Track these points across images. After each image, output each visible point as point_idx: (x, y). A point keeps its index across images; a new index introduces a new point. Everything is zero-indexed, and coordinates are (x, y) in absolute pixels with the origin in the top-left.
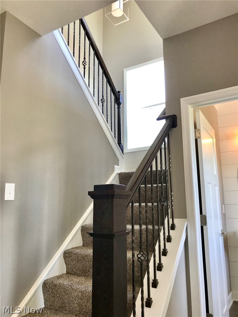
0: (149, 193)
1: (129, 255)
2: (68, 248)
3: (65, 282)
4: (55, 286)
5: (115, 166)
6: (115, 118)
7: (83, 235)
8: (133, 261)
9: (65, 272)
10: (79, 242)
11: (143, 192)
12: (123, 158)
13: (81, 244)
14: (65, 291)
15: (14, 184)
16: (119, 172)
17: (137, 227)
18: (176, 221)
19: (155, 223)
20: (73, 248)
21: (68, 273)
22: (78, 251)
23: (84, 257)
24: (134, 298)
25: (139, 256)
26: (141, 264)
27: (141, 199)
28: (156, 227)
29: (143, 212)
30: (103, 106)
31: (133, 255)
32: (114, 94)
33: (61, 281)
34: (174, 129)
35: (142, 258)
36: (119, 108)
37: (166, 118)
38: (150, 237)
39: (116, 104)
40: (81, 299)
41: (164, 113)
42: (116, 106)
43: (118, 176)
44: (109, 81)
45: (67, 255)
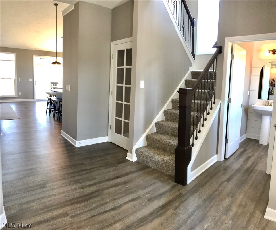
0: (206, 85)
1: (192, 113)
2: (166, 109)
3: (165, 123)
4: (161, 124)
5: (190, 67)
6: (190, 37)
7: (172, 104)
8: (194, 116)
9: (164, 120)
10: (171, 107)
11: (203, 84)
12: (194, 62)
13: (172, 108)
14: (165, 126)
15: (144, 81)
16: (192, 71)
17: (196, 102)
18: (216, 100)
19: (207, 100)
20: (168, 110)
21: (165, 120)
22: (171, 111)
23: (174, 114)
24: (194, 131)
25: (197, 114)
26: (197, 118)
27: (202, 88)
28: (205, 102)
29: (203, 94)
30: (183, 30)
31: (194, 114)
32: (191, 20)
33: (163, 123)
34: (220, 54)
35: (198, 115)
36: (193, 29)
37: (217, 47)
38: (202, 107)
39: (191, 27)
40: (172, 130)
41: (216, 44)
42: (192, 28)
43: (191, 73)
44: (188, 12)
45: (165, 112)
